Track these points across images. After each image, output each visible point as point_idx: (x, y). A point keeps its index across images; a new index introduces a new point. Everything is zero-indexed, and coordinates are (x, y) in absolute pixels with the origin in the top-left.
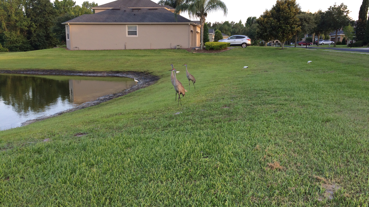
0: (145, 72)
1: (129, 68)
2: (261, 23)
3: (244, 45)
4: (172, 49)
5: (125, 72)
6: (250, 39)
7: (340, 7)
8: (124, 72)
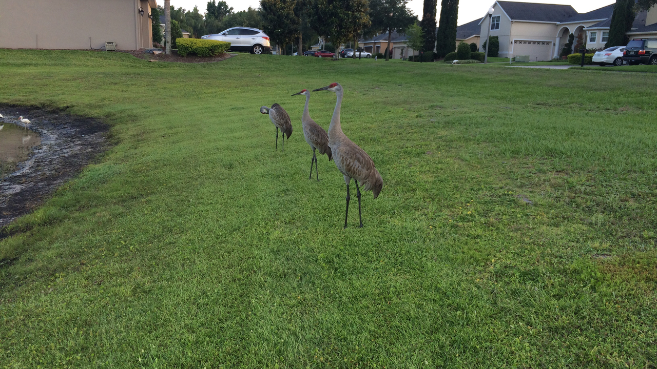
3: (258, 50)
4: (95, 50)
6: (268, 37)
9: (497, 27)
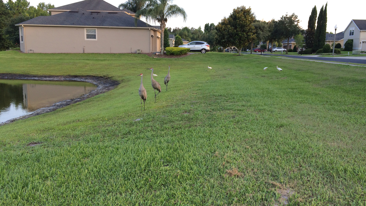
0: (104, 76)
1: (88, 73)
2: (219, 30)
3: (204, 51)
4: (133, 53)
5: (84, 77)
6: (209, 45)
7: (291, 16)
8: (82, 77)
9: (353, 34)
